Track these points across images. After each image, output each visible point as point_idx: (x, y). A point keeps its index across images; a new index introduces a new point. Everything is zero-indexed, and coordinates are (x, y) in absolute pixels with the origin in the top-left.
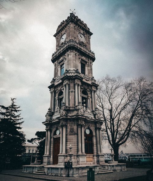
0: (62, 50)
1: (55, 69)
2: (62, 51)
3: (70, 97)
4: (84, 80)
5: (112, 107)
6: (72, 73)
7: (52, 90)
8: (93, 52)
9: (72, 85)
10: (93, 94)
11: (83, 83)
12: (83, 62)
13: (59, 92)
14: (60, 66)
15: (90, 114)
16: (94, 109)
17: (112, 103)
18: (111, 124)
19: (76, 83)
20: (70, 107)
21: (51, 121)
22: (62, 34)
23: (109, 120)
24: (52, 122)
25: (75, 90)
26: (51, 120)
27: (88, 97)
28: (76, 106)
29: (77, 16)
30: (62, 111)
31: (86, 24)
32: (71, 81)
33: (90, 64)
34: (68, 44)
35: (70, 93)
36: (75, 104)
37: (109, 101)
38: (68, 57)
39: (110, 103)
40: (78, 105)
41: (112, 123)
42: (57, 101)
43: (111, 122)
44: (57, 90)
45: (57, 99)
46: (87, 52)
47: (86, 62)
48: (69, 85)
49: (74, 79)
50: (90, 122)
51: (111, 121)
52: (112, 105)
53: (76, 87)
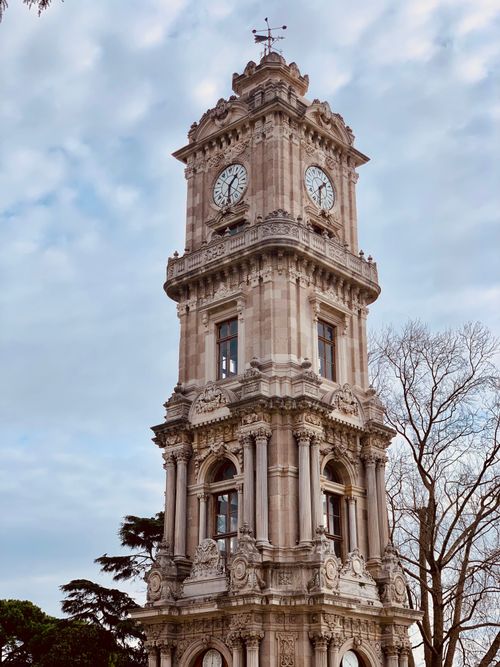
0: (228, 251)
1: (186, 334)
2: (230, 256)
3: (278, 499)
4: (336, 415)
5: (432, 499)
6: (282, 380)
7: (178, 446)
8: (370, 259)
9: (282, 440)
10: (371, 475)
11: (332, 427)
12: (330, 318)
13: (210, 461)
14: (212, 326)
15: (363, 580)
16: (376, 555)
17: (431, 473)
18: (424, 587)
19: (305, 435)
20: (274, 552)
21: (179, 609)
22: (221, 157)
23: (416, 570)
24: (185, 612)
25: (296, 462)
26: (176, 599)
27: (349, 490)
28: (306, 549)
29: (293, 64)
30: (241, 566)
31: (338, 116)
32: (278, 419)
33: (355, 318)
34: (261, 231)
35: (278, 481)
36: (298, 537)
37: (419, 461)
38: (261, 292)
39: (423, 473)
40: (313, 543)
41: (430, 585)
42: (202, 504)
43: (422, 578)
44: (200, 449)
45: (201, 493)
46: (349, 263)
47: (343, 316)
48: (269, 438)
49: (295, 413)
50: (362, 619)
51: (423, 570)
52: (431, 487)
53: (305, 450)
